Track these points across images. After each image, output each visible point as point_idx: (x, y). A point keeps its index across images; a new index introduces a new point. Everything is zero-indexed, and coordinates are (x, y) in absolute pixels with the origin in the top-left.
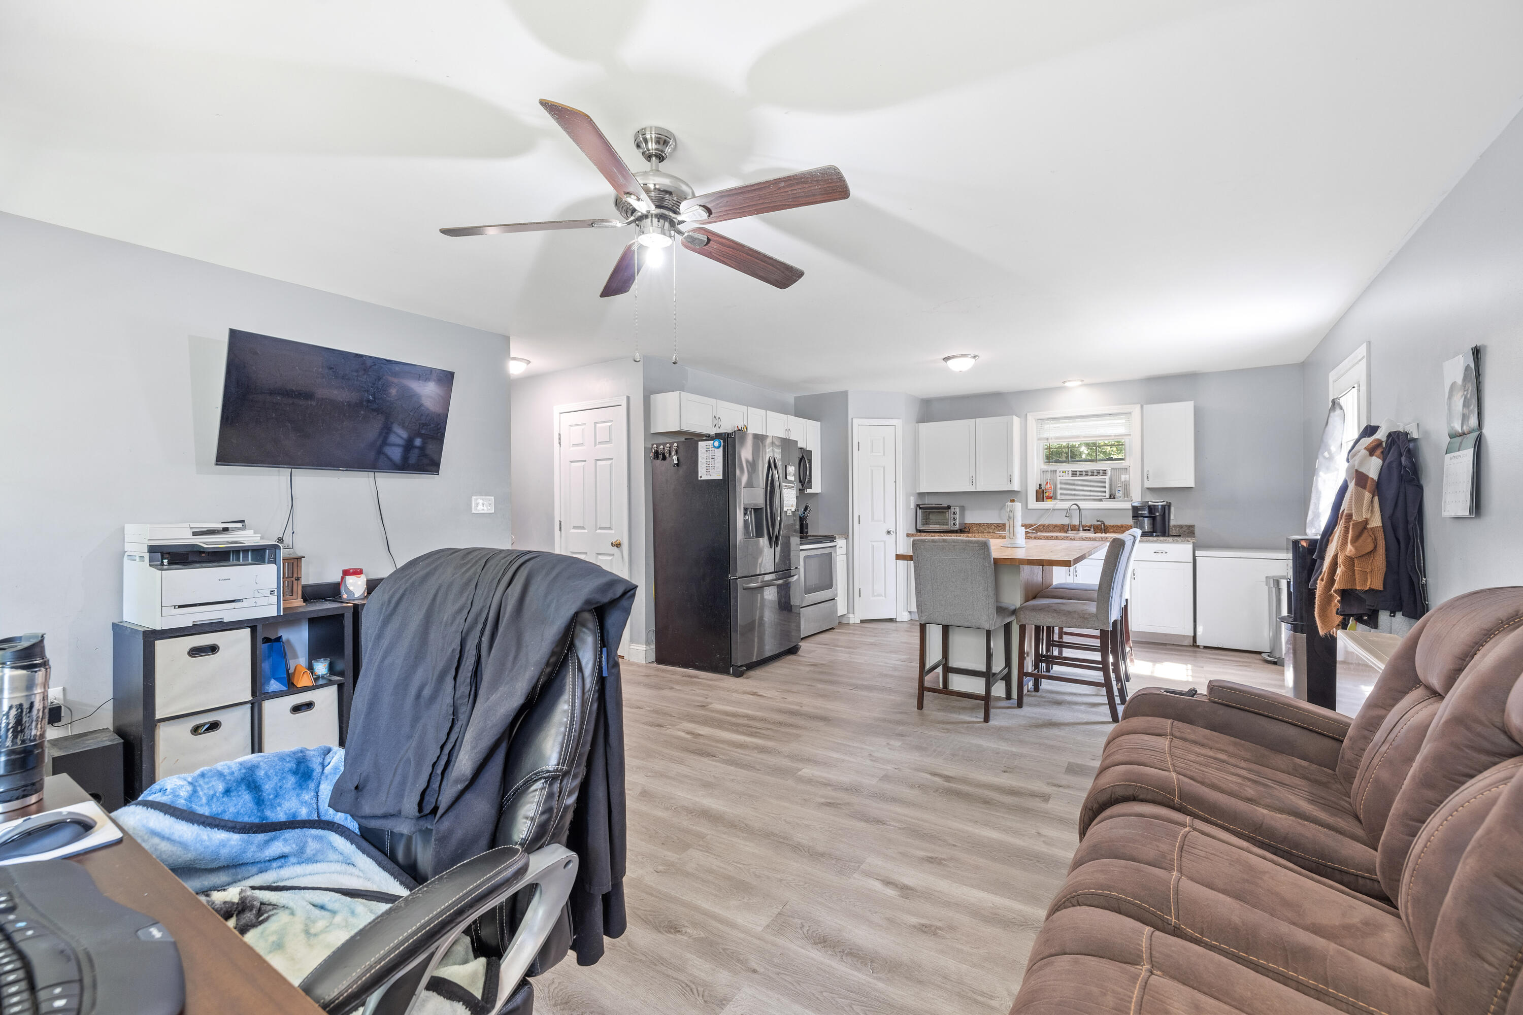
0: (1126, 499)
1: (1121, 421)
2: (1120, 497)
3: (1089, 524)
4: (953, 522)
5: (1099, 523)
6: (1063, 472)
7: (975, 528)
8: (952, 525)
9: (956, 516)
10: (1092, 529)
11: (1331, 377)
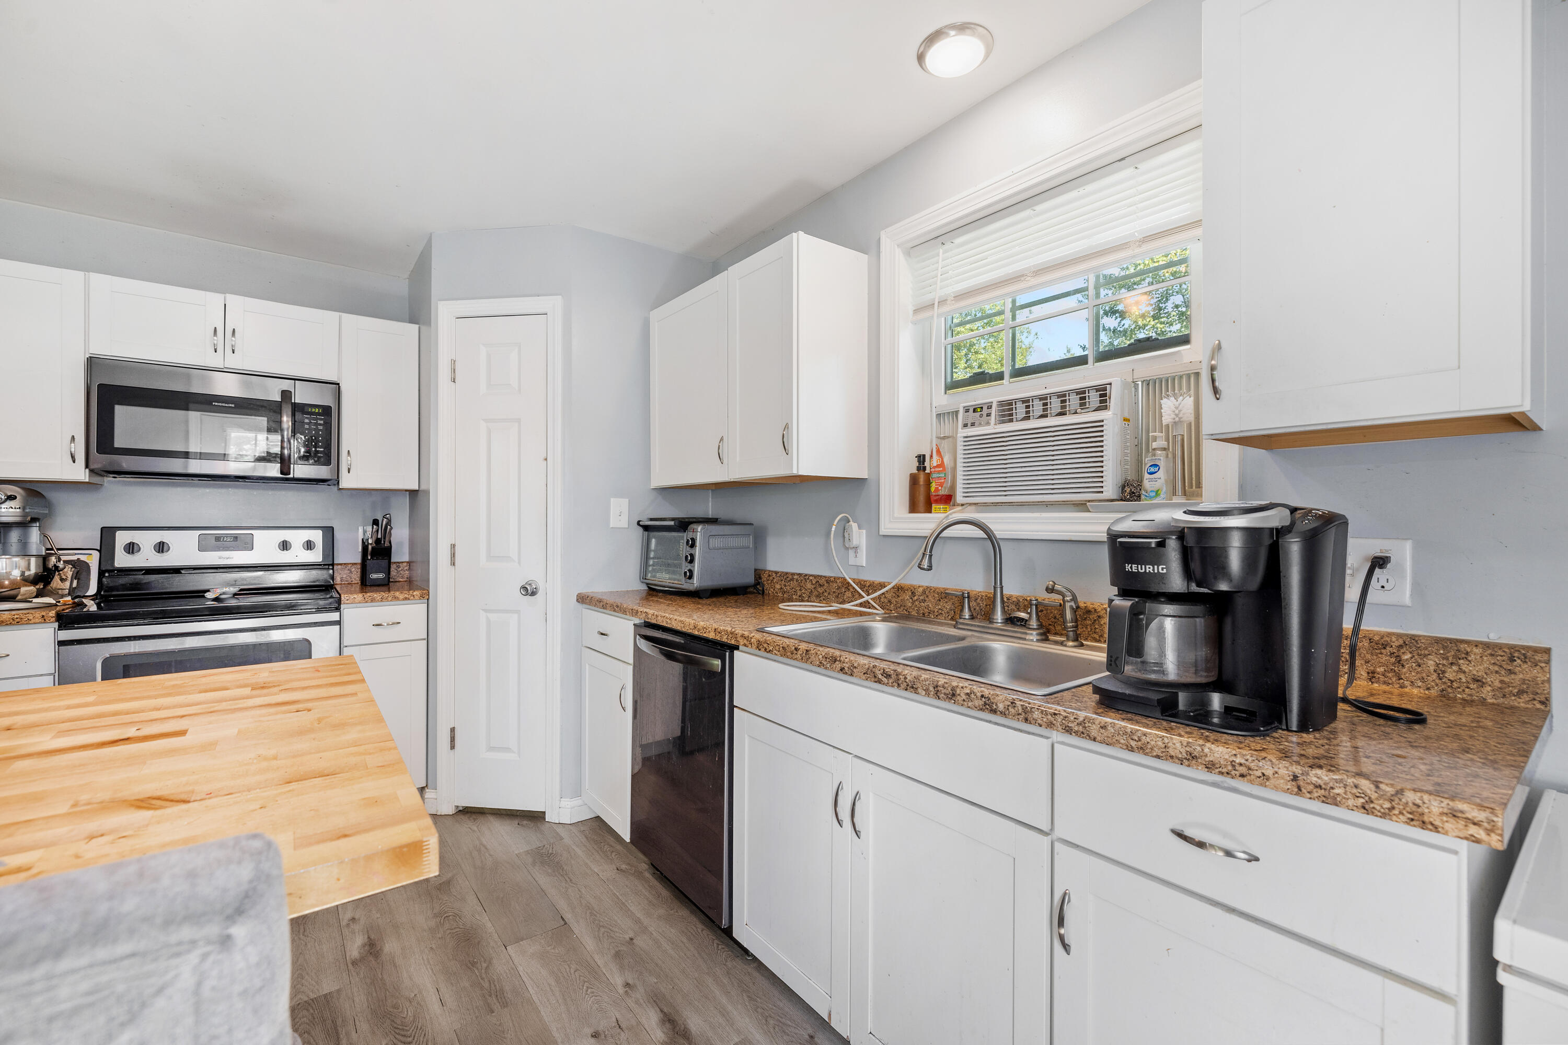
2: (1157, 493)
4: (686, 567)
6: (975, 411)
7: (778, 587)
8: (685, 577)
9: (694, 551)
10: (1034, 622)
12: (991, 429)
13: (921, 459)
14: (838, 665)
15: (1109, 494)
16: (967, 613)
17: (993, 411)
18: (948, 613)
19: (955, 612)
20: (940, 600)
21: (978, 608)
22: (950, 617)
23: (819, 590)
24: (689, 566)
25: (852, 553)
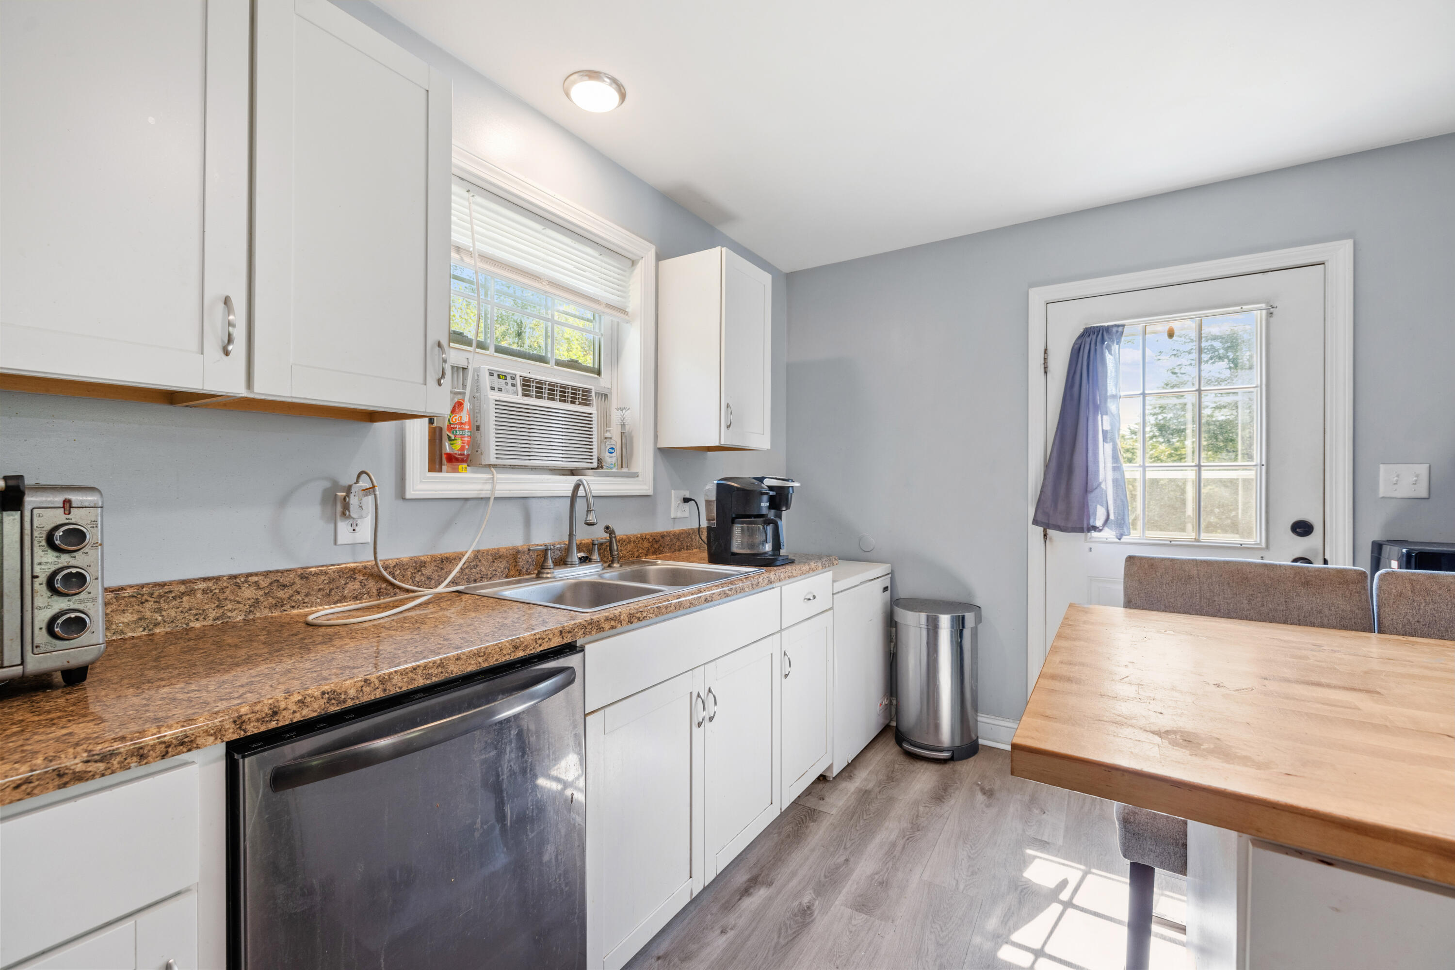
0: (625, 470)
2: (615, 465)
6: (499, 376)
7: (128, 617)
8: (42, 637)
9: (79, 560)
10: (595, 556)
11: (1037, 297)
12: (519, 399)
15: (595, 465)
16: (550, 563)
17: (518, 383)
18: (502, 572)
19: (509, 569)
20: (494, 562)
21: (530, 560)
22: (504, 576)
23: (281, 594)
24: (60, 604)
25: (343, 527)
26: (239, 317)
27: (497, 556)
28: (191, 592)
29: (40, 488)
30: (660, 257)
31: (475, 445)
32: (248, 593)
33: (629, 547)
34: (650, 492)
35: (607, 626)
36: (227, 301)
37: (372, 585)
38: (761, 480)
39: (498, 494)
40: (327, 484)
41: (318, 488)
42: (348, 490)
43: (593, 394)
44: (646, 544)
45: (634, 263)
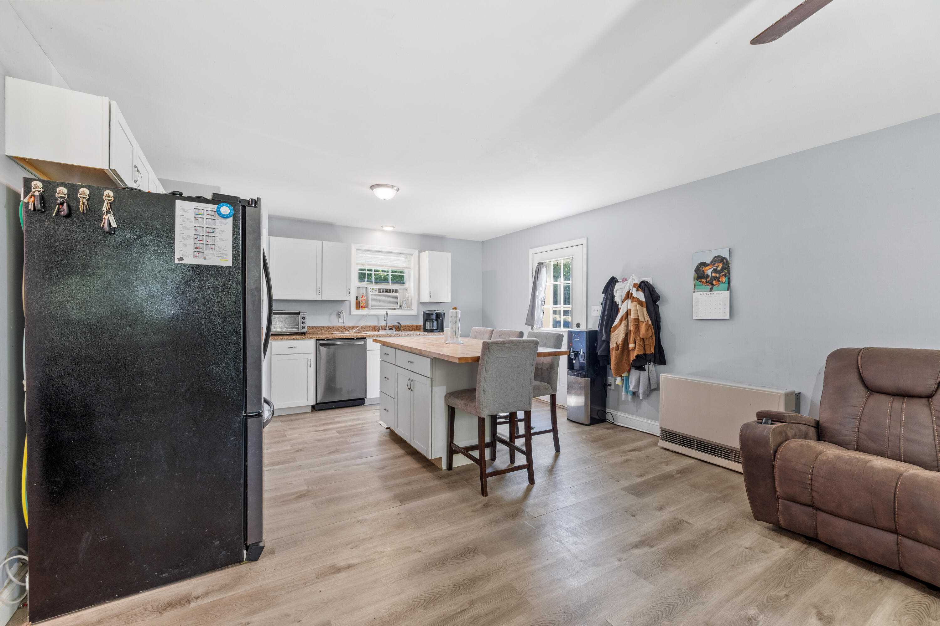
0: (409, 308)
1: (402, 258)
2: (406, 308)
3: (392, 325)
4: (302, 325)
5: (398, 324)
6: (372, 289)
7: (311, 330)
8: (302, 328)
9: (305, 321)
10: (394, 329)
11: (531, 251)
12: (377, 293)
13: (357, 297)
14: (398, 335)
15: (399, 307)
16: (381, 329)
17: (377, 290)
21: (378, 328)
22: (372, 331)
23: (330, 330)
24: (303, 325)
25: (340, 319)
26: (320, 289)
27: (370, 327)
28: (318, 328)
29: (302, 312)
30: (420, 252)
31: (367, 304)
32: (325, 329)
33: (408, 328)
34: (417, 314)
35: (371, 336)
36: (319, 288)
37: (344, 329)
38: (435, 311)
39: (370, 314)
40: (337, 312)
41: (335, 313)
42: (340, 313)
43: (399, 290)
44: (414, 327)
45: (412, 255)
